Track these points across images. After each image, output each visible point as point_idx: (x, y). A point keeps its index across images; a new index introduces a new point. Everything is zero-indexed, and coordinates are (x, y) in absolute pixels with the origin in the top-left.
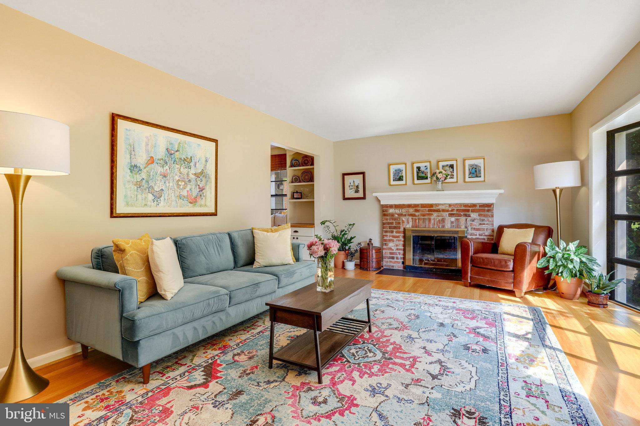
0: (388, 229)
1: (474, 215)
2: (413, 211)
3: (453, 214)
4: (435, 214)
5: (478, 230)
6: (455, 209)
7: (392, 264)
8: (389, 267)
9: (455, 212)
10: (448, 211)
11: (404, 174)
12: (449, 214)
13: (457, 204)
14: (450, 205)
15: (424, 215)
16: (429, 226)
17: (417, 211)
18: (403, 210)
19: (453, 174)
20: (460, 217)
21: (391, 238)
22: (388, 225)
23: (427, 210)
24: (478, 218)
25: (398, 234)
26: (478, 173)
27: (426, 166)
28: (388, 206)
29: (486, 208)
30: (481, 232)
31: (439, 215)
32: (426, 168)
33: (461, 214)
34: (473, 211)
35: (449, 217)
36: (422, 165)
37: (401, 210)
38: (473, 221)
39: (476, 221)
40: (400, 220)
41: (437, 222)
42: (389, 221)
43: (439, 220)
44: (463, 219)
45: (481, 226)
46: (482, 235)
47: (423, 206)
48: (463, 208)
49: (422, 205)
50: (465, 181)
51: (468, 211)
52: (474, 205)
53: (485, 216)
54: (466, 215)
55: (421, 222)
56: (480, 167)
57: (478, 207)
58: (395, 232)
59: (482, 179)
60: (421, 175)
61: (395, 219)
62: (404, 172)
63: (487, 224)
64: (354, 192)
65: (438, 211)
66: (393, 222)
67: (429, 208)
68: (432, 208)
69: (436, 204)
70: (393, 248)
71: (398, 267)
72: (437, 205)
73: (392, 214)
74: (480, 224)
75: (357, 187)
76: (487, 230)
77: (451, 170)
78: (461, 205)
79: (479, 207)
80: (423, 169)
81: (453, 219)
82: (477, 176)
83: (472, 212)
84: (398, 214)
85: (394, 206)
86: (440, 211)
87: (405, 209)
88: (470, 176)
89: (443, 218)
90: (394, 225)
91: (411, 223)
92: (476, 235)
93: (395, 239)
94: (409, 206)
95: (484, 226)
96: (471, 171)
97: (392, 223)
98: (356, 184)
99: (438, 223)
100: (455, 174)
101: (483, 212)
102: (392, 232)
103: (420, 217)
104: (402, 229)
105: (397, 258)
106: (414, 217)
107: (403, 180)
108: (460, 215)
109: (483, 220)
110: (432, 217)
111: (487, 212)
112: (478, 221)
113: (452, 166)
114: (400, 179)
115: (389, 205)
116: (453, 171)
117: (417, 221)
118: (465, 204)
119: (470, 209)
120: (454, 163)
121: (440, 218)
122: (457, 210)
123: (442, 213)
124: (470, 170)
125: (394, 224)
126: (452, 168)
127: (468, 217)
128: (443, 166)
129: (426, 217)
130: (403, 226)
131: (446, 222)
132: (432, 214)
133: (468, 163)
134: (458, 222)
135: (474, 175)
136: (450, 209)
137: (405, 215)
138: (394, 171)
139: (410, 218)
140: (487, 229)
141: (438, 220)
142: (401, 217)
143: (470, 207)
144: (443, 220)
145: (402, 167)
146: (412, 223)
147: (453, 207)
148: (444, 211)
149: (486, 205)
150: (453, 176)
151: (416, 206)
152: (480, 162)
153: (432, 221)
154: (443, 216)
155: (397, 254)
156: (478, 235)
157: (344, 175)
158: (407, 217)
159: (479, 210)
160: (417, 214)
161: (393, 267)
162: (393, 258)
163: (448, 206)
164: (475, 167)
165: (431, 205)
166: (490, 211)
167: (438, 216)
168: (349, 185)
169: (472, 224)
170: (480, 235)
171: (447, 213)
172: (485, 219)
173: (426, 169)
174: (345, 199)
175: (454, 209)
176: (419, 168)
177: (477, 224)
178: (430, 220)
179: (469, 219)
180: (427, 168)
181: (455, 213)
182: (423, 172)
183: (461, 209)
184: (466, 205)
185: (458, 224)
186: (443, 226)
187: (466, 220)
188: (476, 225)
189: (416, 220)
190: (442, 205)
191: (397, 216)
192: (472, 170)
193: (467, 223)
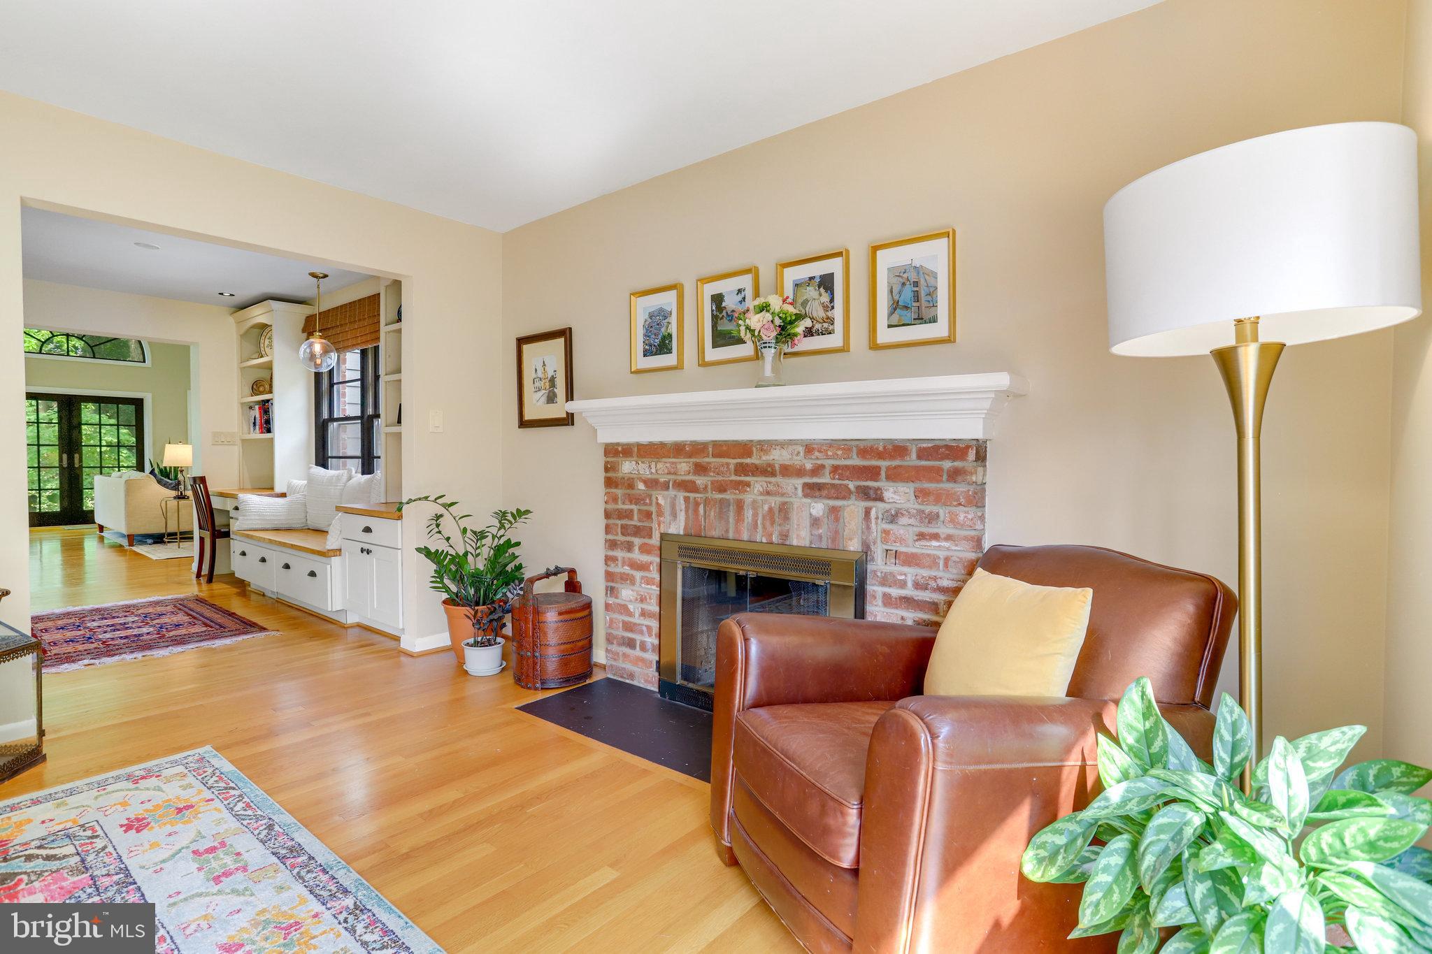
0: (617, 535)
1: (897, 495)
2: (687, 469)
3: (819, 487)
4: (758, 484)
5: (911, 560)
6: (829, 463)
7: (629, 667)
8: (622, 677)
9: (825, 479)
10: (800, 472)
11: (673, 329)
12: (806, 485)
13: (833, 444)
14: (809, 448)
15: (721, 488)
16: (737, 531)
17: (700, 469)
18: (660, 465)
19: (829, 314)
20: (844, 498)
21: (627, 569)
22: (619, 522)
23: (732, 467)
24: (913, 505)
25: (645, 558)
26: (924, 304)
27: (740, 291)
28: (620, 449)
29: (947, 465)
30: (925, 573)
31: (771, 488)
32: (740, 297)
33: (846, 486)
34: (895, 475)
35: (805, 500)
36: (726, 287)
37: (653, 465)
38: (893, 518)
39: (904, 520)
40: (651, 504)
41: (764, 517)
42: (620, 506)
43: (771, 509)
44: (853, 509)
45: (923, 543)
46: (924, 587)
47: (723, 449)
48: (856, 461)
49: (716, 444)
50: (874, 346)
51: (873, 473)
52: (898, 449)
53: (939, 498)
54: (865, 494)
55: (712, 513)
56: (935, 276)
57: (914, 456)
58: (636, 549)
59: (939, 329)
60: (725, 326)
61: (636, 500)
62: (674, 319)
63: (949, 538)
64: (544, 399)
65: (766, 471)
66: (632, 511)
67: (739, 461)
68: (748, 461)
69: (760, 442)
70: (631, 607)
71: (646, 681)
72: (765, 446)
73: (629, 479)
74: (921, 536)
75: (552, 381)
76: (946, 565)
77: (825, 298)
78: (850, 450)
79: (919, 457)
80: (730, 303)
81: (818, 508)
82: (920, 319)
83: (888, 478)
84: (645, 482)
85: (636, 449)
86: (773, 474)
87: (664, 460)
88: (895, 319)
89: (784, 503)
90: (635, 522)
91: (682, 517)
92: (903, 585)
93: (638, 575)
94: (678, 449)
95: (935, 543)
96: (896, 298)
97: (628, 515)
98: (550, 373)
99: (768, 523)
100: (838, 313)
101: (931, 480)
102: (629, 547)
103: (709, 495)
104: (655, 540)
105: (643, 648)
106: (692, 495)
107: (670, 351)
108: (843, 493)
109: (932, 518)
110: (748, 498)
111: (948, 480)
112: (912, 521)
113: (826, 283)
114: (663, 347)
115: (623, 445)
116: (832, 300)
117: (701, 507)
118: (862, 445)
119: (884, 464)
120: (834, 266)
121: (774, 501)
122: (835, 469)
123: (779, 479)
124: (895, 291)
125: (636, 517)
126: (826, 289)
127: (876, 499)
128: (797, 285)
129: (727, 496)
130: (659, 525)
131: (794, 517)
132: (748, 484)
133: (888, 260)
134: (837, 520)
135: (909, 316)
136: (809, 466)
137: (666, 486)
138: (647, 317)
139: (681, 495)
140: (947, 560)
141: (766, 507)
142: (654, 493)
143: (880, 456)
144: (784, 511)
145: (668, 300)
146: (687, 518)
147: (818, 458)
148: (787, 471)
149: (948, 447)
150: (831, 321)
151: (697, 449)
152: (933, 256)
153: (748, 514)
154: (783, 495)
155: (641, 632)
156: (910, 584)
157: (521, 341)
158: (672, 492)
159: (917, 469)
160: (700, 481)
161: (631, 676)
162: (631, 644)
163: (801, 449)
164: (913, 277)
165: (744, 448)
166: (959, 478)
167: (768, 493)
168: (534, 376)
169: (886, 532)
170: (917, 586)
171: (799, 482)
172: (942, 512)
173: (741, 302)
174: (523, 424)
175: (823, 466)
176: (718, 299)
177: (910, 534)
178: (740, 506)
179: (877, 508)
180: (744, 298)
181: (824, 484)
182: (730, 317)
183: (847, 467)
184: (867, 449)
185: (837, 532)
186: (785, 536)
187: (867, 512)
188: (902, 541)
189: (697, 504)
190: (782, 444)
191: (641, 486)
192: (900, 293)
193: (868, 528)
